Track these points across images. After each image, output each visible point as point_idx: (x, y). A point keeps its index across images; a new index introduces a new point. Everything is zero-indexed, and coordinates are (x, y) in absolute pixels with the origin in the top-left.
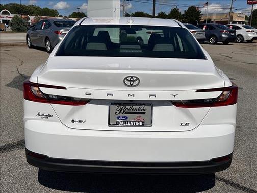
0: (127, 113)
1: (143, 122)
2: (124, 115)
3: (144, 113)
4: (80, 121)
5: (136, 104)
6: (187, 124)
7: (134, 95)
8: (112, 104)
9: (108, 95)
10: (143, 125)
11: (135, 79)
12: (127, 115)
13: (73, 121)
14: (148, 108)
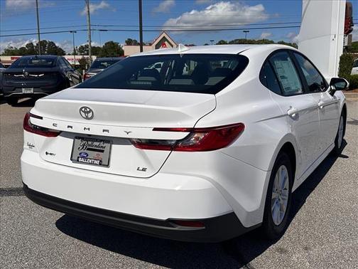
0: (88, 149)
1: (101, 161)
2: (86, 151)
3: (103, 151)
4: (51, 154)
5: (97, 141)
6: (144, 170)
7: (89, 129)
8: (76, 138)
9: (68, 127)
10: (100, 164)
11: (88, 110)
12: (88, 152)
13: (47, 153)
14: (107, 145)
